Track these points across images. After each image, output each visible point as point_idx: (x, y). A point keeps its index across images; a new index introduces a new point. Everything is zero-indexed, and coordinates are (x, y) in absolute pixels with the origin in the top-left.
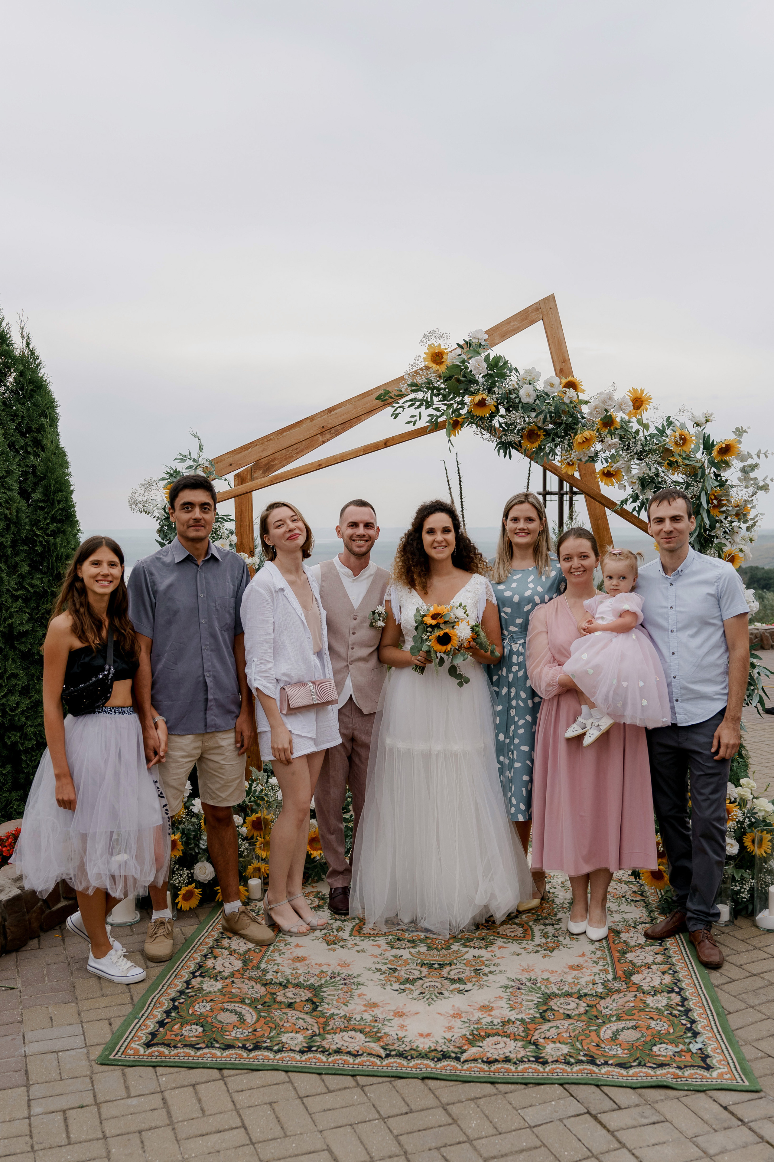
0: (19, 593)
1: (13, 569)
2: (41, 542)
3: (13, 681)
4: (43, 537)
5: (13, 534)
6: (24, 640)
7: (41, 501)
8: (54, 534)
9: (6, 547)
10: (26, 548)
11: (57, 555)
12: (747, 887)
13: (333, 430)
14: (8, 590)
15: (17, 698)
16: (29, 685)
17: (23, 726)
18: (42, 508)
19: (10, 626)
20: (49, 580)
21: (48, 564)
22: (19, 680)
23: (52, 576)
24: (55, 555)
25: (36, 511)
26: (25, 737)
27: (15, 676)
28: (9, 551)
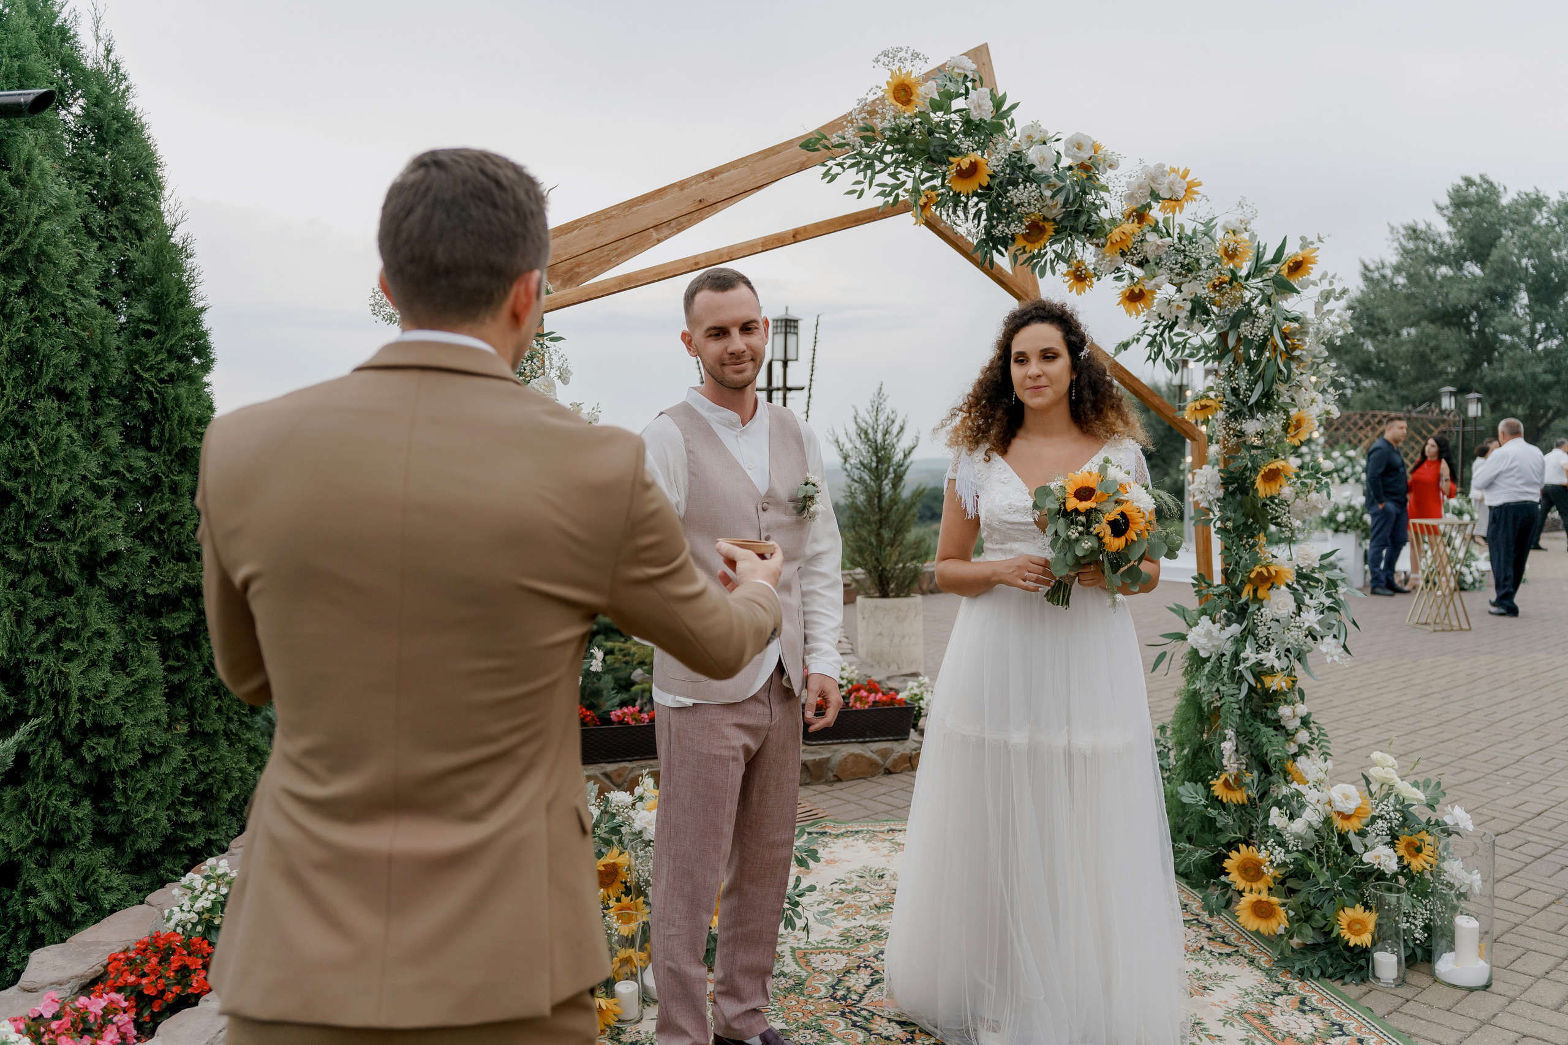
0: (104, 482)
1: (94, 438)
2: (149, 393)
3: (99, 644)
4: (153, 384)
5: (95, 376)
6: (114, 568)
7: (146, 322)
8: (172, 378)
9: (79, 398)
10: (115, 402)
11: (181, 418)
12: (1419, 923)
13: (673, 224)
14: (84, 477)
15: (103, 674)
16: (126, 650)
17: (119, 726)
18: (149, 335)
19: (93, 541)
20: (164, 461)
21: (162, 433)
22: (109, 642)
23: (169, 453)
24: (176, 416)
25: (137, 337)
26: (123, 745)
27: (102, 634)
28: (87, 405)
